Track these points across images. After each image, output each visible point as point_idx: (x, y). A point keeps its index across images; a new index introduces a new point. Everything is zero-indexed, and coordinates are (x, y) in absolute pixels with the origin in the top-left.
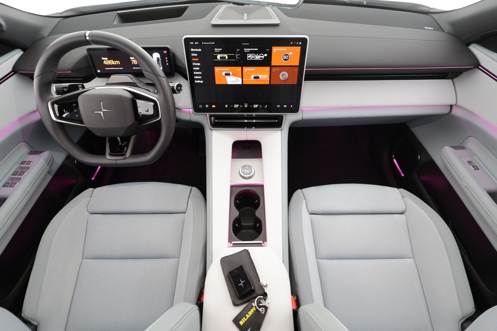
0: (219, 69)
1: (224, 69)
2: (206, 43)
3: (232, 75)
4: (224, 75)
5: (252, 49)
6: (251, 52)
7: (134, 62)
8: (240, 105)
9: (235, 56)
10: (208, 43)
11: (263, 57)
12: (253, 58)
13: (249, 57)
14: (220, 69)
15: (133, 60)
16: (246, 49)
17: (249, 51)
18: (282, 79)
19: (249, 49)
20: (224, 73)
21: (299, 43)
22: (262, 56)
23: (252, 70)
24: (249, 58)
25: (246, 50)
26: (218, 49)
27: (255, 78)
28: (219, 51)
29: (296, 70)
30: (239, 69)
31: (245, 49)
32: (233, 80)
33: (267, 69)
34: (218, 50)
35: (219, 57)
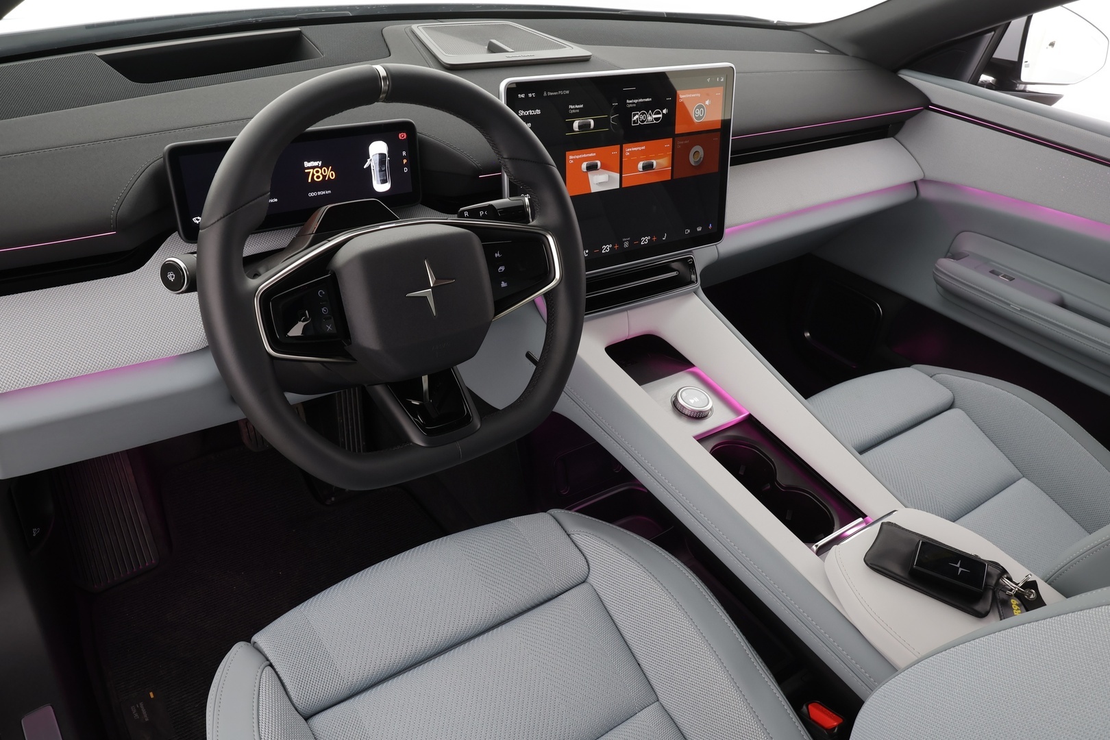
0: (574, 157)
1: (585, 156)
2: (552, 94)
3: (602, 168)
4: (585, 170)
5: (641, 100)
6: (639, 108)
7: (313, 175)
8: (613, 245)
9: (608, 119)
10: (555, 93)
11: (661, 116)
12: (643, 121)
13: (635, 118)
14: (578, 157)
15: (311, 170)
16: (631, 101)
17: (635, 105)
18: (693, 164)
19: (636, 101)
20: (584, 166)
21: (720, 79)
22: (659, 113)
23: (640, 149)
24: (634, 122)
25: (630, 104)
26: (577, 106)
27: (645, 168)
28: (578, 111)
29: (717, 139)
30: (614, 151)
31: (628, 101)
32: (602, 181)
33: (667, 143)
34: (576, 109)
35: (576, 125)
